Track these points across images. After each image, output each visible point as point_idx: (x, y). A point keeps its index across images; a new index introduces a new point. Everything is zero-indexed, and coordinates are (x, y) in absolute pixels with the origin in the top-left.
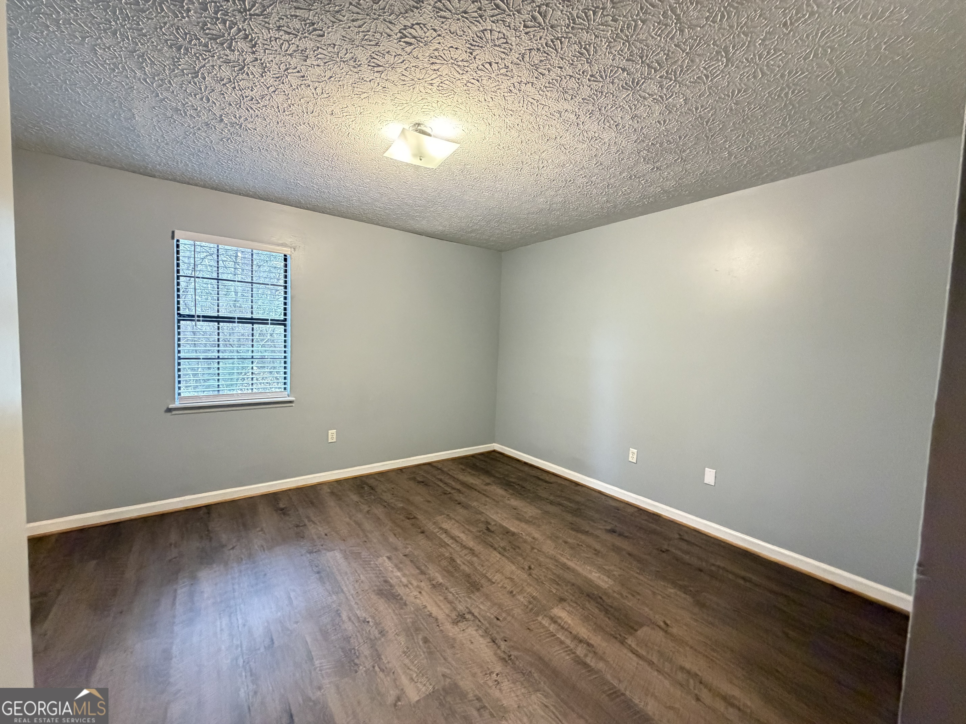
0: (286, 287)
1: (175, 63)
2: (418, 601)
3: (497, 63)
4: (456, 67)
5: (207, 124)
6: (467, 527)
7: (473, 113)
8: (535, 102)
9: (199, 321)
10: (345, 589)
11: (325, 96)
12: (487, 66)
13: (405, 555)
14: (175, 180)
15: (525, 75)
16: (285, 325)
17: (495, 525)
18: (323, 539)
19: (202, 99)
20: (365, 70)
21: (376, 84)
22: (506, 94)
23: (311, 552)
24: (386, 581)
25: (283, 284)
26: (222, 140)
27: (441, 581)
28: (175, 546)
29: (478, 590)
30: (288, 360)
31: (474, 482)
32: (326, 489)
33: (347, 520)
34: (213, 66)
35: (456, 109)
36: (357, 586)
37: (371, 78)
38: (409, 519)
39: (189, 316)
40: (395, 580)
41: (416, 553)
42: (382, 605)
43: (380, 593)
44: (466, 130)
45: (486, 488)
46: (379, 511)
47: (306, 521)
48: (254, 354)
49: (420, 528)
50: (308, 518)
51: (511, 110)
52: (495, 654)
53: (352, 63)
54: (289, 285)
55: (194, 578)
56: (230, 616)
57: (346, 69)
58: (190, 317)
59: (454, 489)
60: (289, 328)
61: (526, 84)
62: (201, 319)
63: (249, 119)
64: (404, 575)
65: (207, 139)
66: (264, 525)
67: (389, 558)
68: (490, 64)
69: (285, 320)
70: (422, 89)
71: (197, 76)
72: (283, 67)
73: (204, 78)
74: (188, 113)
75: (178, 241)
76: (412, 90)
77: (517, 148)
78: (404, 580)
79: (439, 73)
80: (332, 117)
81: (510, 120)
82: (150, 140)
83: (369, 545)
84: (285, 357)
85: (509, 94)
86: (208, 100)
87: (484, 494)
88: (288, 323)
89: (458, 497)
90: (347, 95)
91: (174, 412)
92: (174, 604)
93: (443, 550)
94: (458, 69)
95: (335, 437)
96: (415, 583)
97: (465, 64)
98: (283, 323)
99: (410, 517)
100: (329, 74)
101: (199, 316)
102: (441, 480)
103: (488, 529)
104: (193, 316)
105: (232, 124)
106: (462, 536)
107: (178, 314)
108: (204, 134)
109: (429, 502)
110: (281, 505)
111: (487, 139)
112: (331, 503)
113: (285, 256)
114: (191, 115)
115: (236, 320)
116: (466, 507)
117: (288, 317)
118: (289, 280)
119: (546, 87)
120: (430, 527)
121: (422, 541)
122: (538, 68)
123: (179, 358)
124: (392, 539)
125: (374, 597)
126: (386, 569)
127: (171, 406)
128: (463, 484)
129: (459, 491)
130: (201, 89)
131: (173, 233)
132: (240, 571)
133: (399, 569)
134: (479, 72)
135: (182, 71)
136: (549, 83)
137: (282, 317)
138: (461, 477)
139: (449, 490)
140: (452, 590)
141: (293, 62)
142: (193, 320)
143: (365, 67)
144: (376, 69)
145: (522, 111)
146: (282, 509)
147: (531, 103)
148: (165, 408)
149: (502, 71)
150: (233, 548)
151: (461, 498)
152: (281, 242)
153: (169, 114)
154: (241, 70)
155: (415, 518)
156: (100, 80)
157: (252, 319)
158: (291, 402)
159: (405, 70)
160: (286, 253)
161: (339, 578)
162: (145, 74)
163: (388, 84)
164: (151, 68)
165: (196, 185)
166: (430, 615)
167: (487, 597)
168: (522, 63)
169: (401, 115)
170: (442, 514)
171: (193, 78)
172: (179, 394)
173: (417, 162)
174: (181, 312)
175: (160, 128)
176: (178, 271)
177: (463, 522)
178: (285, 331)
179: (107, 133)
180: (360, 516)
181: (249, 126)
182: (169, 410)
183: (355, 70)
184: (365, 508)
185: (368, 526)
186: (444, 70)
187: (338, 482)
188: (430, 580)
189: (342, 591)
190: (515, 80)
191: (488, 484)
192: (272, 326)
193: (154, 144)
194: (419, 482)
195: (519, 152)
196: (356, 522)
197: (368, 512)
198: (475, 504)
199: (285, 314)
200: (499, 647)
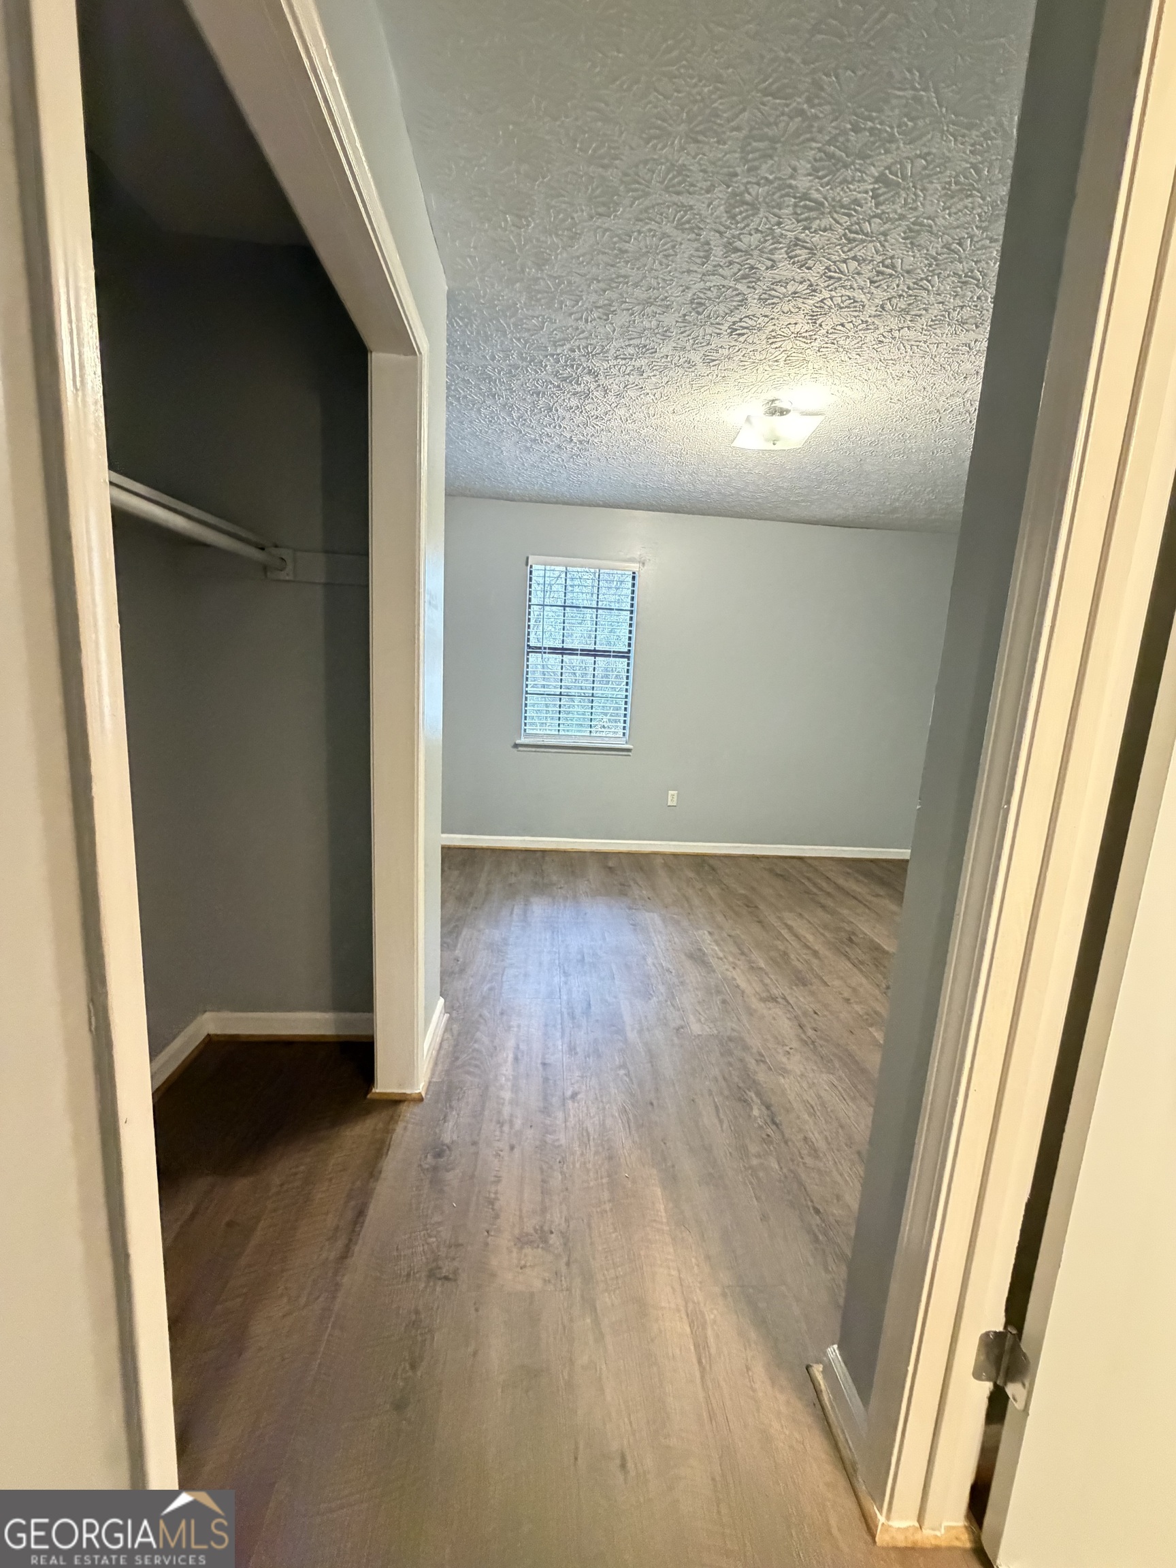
0: (632, 612)
1: (534, 405)
2: (729, 973)
3: (851, 322)
4: (801, 339)
5: (559, 447)
6: (822, 931)
7: (839, 374)
8: (922, 344)
9: (545, 653)
10: (656, 943)
11: (665, 398)
12: (840, 328)
13: (730, 936)
14: (531, 501)
15: (894, 323)
16: (628, 658)
17: (864, 938)
18: (645, 901)
19: (555, 427)
20: (702, 369)
21: (715, 376)
22: (876, 346)
23: (630, 908)
24: (700, 950)
25: (629, 608)
26: (572, 457)
27: (763, 965)
28: (515, 876)
29: (805, 985)
30: (629, 700)
31: (859, 890)
32: (659, 860)
33: (675, 891)
34: (564, 400)
35: (815, 376)
36: (668, 944)
37: (708, 372)
38: (748, 906)
39: (536, 648)
40: (710, 951)
41: (743, 937)
42: (688, 964)
43: (691, 956)
44: (836, 393)
45: (873, 899)
46: (713, 891)
47: (632, 883)
48: (594, 692)
49: (758, 917)
50: (634, 880)
51: (892, 360)
52: (798, 1036)
53: (686, 365)
54: (635, 609)
55: (527, 902)
56: (553, 932)
57: (681, 371)
58: (537, 650)
59: (821, 889)
60: (632, 661)
61: (899, 330)
62: (547, 651)
63: (596, 435)
64: (723, 951)
65: (559, 459)
66: (591, 877)
67: (710, 933)
68: (843, 325)
69: (629, 651)
70: (767, 368)
71: (551, 411)
72: (622, 386)
73: (557, 411)
74: (544, 441)
75: (531, 567)
76: (755, 371)
77: (920, 396)
78: (721, 955)
79: (782, 350)
80: (674, 415)
81: (896, 370)
82: (513, 469)
83: (692, 917)
84: (626, 697)
85: (880, 345)
86: (560, 426)
87: (865, 905)
88: (632, 655)
89: (823, 899)
90: (686, 392)
91: (520, 749)
92: (512, 913)
93: (778, 943)
94: (804, 340)
95: (675, 799)
96: (731, 959)
97: (811, 333)
98: (625, 655)
99: (750, 905)
100: (665, 380)
101: (545, 648)
102: (809, 879)
103: (850, 940)
104: (540, 648)
105: (581, 442)
106: (810, 938)
107: (528, 645)
108: (557, 456)
109: (781, 896)
110: (610, 864)
111: (870, 396)
112: (662, 873)
113: (634, 573)
114: (546, 442)
115: (579, 652)
116: (833, 913)
117: (632, 649)
118: (635, 602)
119: (930, 326)
120: (772, 919)
121: (756, 929)
122: (908, 312)
123: (527, 693)
124: (720, 918)
125: (683, 957)
126: (703, 941)
127: (518, 742)
128: (839, 888)
129: (829, 894)
130: (554, 420)
131: (528, 558)
132: (565, 907)
133: (718, 945)
134: (829, 336)
135: (540, 409)
136: (932, 321)
137: (626, 649)
138: (841, 881)
139: (815, 890)
140: (772, 977)
141: (631, 378)
142: (540, 652)
143: (700, 365)
144: (711, 364)
145: (907, 357)
146: (610, 868)
147: (917, 346)
148: (513, 744)
149: (860, 327)
150: (561, 888)
151: (829, 902)
152: (628, 556)
153: (528, 445)
154: (586, 397)
155: (756, 907)
156: (481, 431)
157: (595, 650)
158: (629, 750)
159: (743, 356)
160: (635, 570)
161: (653, 934)
162: (513, 418)
163: (726, 373)
164: (518, 412)
165: (549, 503)
166: (738, 986)
167: (812, 993)
168: (884, 313)
169: (749, 397)
170: (791, 910)
171: (548, 412)
172: (525, 730)
173: (770, 446)
174: (531, 644)
175: (521, 458)
176: (530, 600)
177: (819, 926)
178: (628, 665)
179: (482, 470)
180: (690, 892)
181: (596, 441)
182: (516, 746)
183: (690, 370)
184: (699, 885)
185: (696, 901)
186: (788, 345)
187: (675, 855)
188: (750, 962)
189: (654, 945)
190: (881, 330)
191: (878, 896)
192: (614, 659)
193: (516, 473)
194: (777, 875)
195: (926, 400)
196: (684, 896)
197: (701, 890)
198: (845, 912)
199: (629, 645)
200: (804, 1032)
